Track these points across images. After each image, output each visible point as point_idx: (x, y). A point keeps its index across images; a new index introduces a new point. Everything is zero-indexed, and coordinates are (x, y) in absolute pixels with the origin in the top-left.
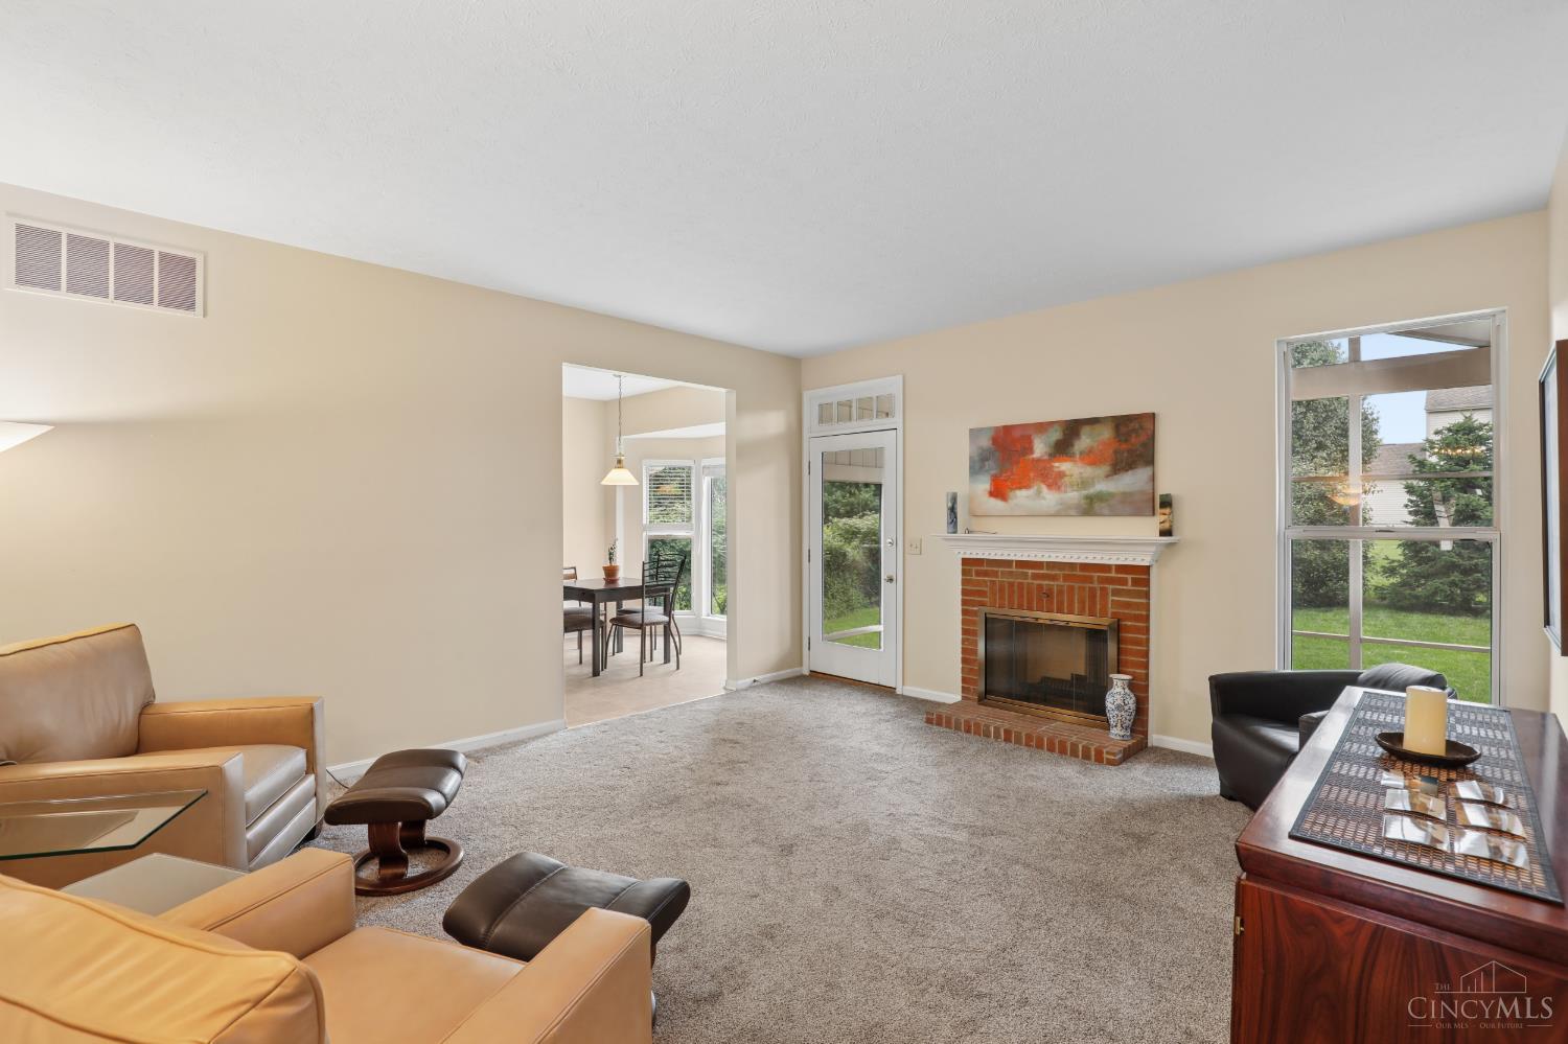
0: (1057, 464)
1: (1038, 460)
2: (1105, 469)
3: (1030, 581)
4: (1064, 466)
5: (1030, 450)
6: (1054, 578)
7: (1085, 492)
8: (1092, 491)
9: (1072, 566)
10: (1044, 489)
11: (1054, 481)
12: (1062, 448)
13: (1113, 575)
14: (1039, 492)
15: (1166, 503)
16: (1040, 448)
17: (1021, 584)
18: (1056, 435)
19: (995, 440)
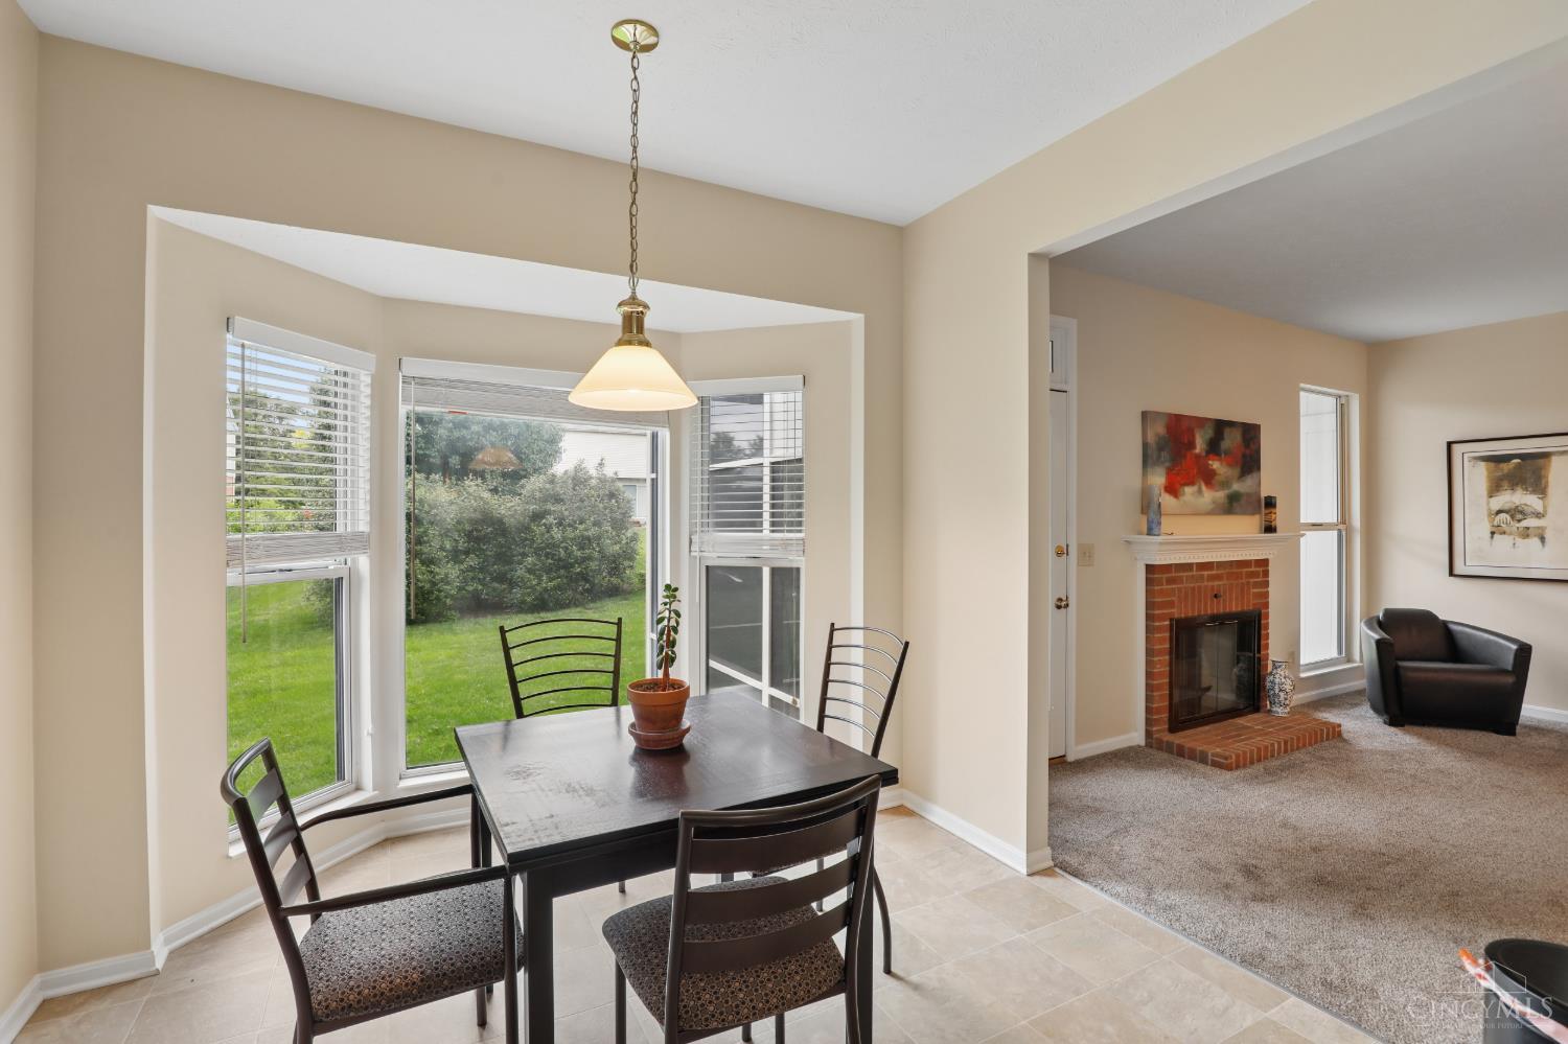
0: (1210, 462)
1: (1198, 457)
2: (1236, 471)
3: (1206, 583)
4: (1215, 465)
5: (1191, 445)
6: (1218, 577)
7: (1227, 492)
8: (1231, 491)
9: (1231, 563)
10: (1204, 488)
11: (1209, 478)
12: (1214, 447)
13: (1253, 569)
14: (1200, 491)
15: (1270, 503)
16: (1200, 445)
17: (1199, 587)
18: (1209, 432)
19: (1169, 428)
